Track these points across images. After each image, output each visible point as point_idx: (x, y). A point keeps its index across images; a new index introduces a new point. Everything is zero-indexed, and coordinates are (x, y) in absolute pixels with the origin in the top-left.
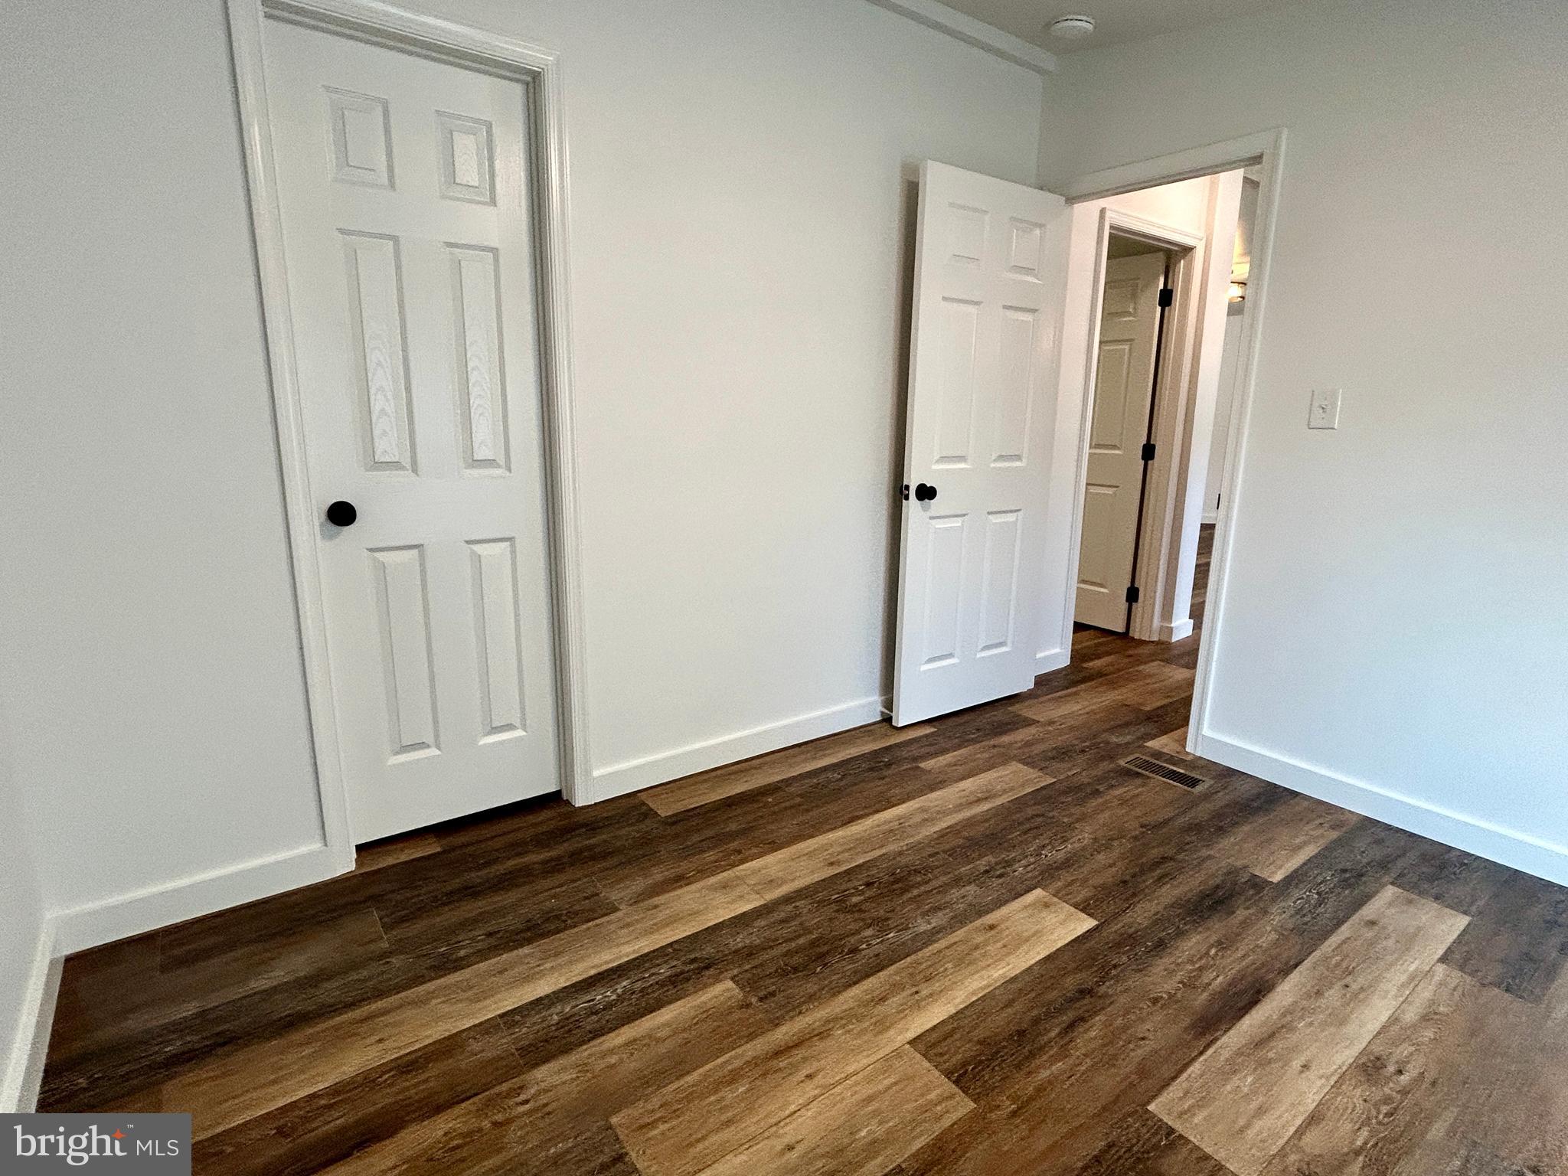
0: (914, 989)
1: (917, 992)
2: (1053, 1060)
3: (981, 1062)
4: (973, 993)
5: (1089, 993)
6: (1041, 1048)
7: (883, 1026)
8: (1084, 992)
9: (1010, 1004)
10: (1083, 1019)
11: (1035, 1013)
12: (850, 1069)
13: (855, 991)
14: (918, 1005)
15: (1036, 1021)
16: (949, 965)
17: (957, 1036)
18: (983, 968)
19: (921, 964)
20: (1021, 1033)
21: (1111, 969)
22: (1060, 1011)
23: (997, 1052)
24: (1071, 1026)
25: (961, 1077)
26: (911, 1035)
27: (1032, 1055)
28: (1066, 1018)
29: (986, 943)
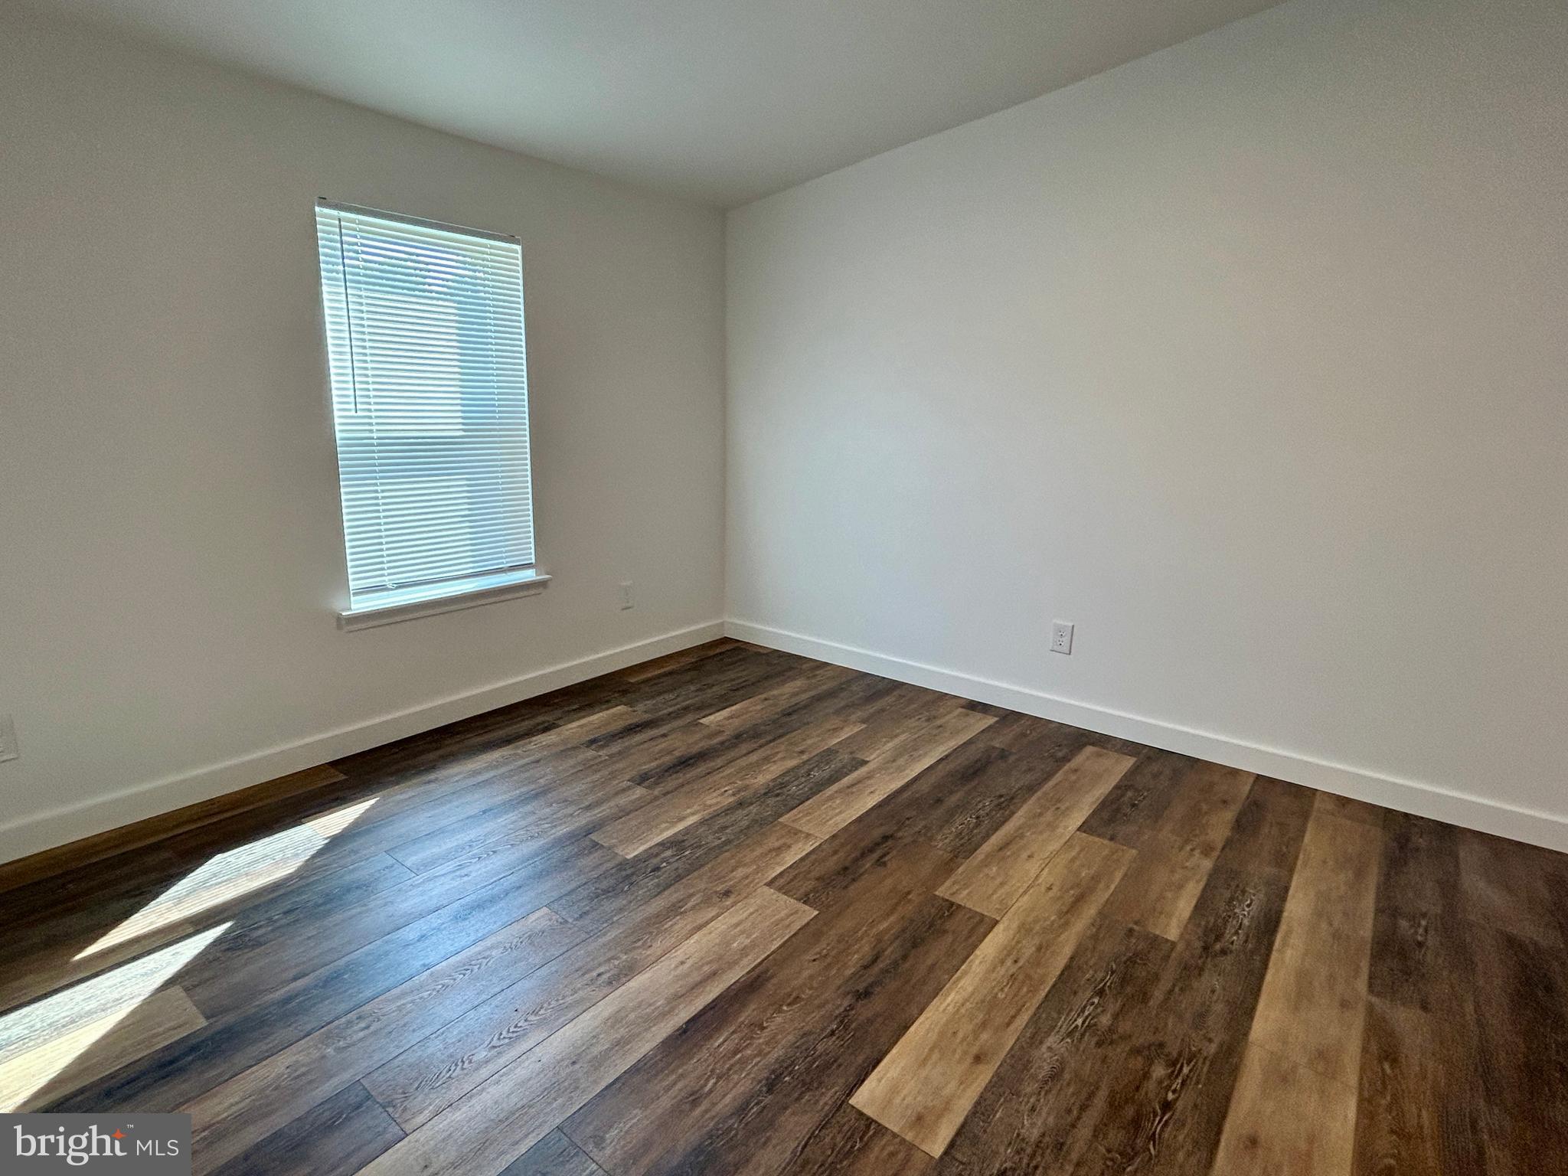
0: (1020, 964)
1: (1016, 962)
2: (887, 930)
3: (940, 918)
4: (966, 973)
5: (861, 994)
6: (897, 938)
7: (1025, 929)
8: (866, 994)
9: (932, 968)
10: (866, 967)
11: (907, 965)
12: (1026, 898)
13: (1067, 951)
14: (1010, 951)
15: (905, 957)
16: (1001, 996)
17: (965, 932)
18: (966, 1000)
19: (1029, 991)
20: (915, 946)
21: (837, 1028)
22: (885, 971)
23: (929, 928)
24: (875, 960)
25: (951, 908)
26: (1000, 928)
27: (904, 931)
28: (881, 965)
29: (976, 1034)
